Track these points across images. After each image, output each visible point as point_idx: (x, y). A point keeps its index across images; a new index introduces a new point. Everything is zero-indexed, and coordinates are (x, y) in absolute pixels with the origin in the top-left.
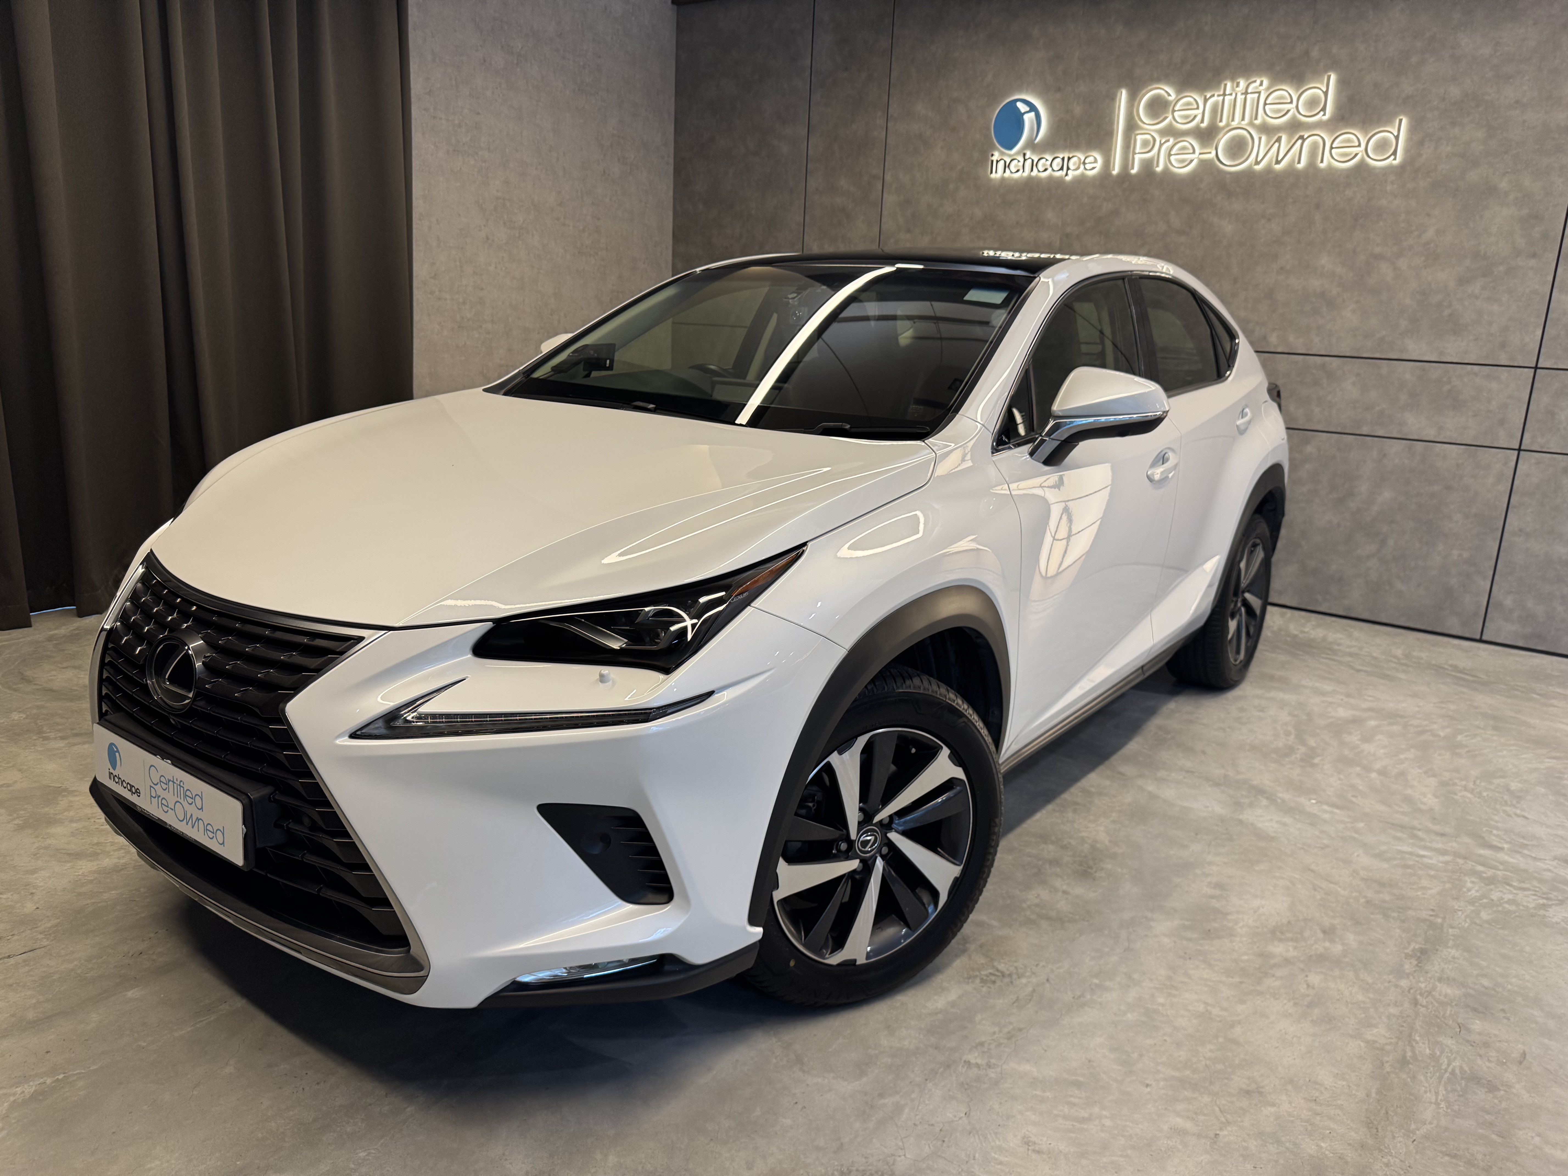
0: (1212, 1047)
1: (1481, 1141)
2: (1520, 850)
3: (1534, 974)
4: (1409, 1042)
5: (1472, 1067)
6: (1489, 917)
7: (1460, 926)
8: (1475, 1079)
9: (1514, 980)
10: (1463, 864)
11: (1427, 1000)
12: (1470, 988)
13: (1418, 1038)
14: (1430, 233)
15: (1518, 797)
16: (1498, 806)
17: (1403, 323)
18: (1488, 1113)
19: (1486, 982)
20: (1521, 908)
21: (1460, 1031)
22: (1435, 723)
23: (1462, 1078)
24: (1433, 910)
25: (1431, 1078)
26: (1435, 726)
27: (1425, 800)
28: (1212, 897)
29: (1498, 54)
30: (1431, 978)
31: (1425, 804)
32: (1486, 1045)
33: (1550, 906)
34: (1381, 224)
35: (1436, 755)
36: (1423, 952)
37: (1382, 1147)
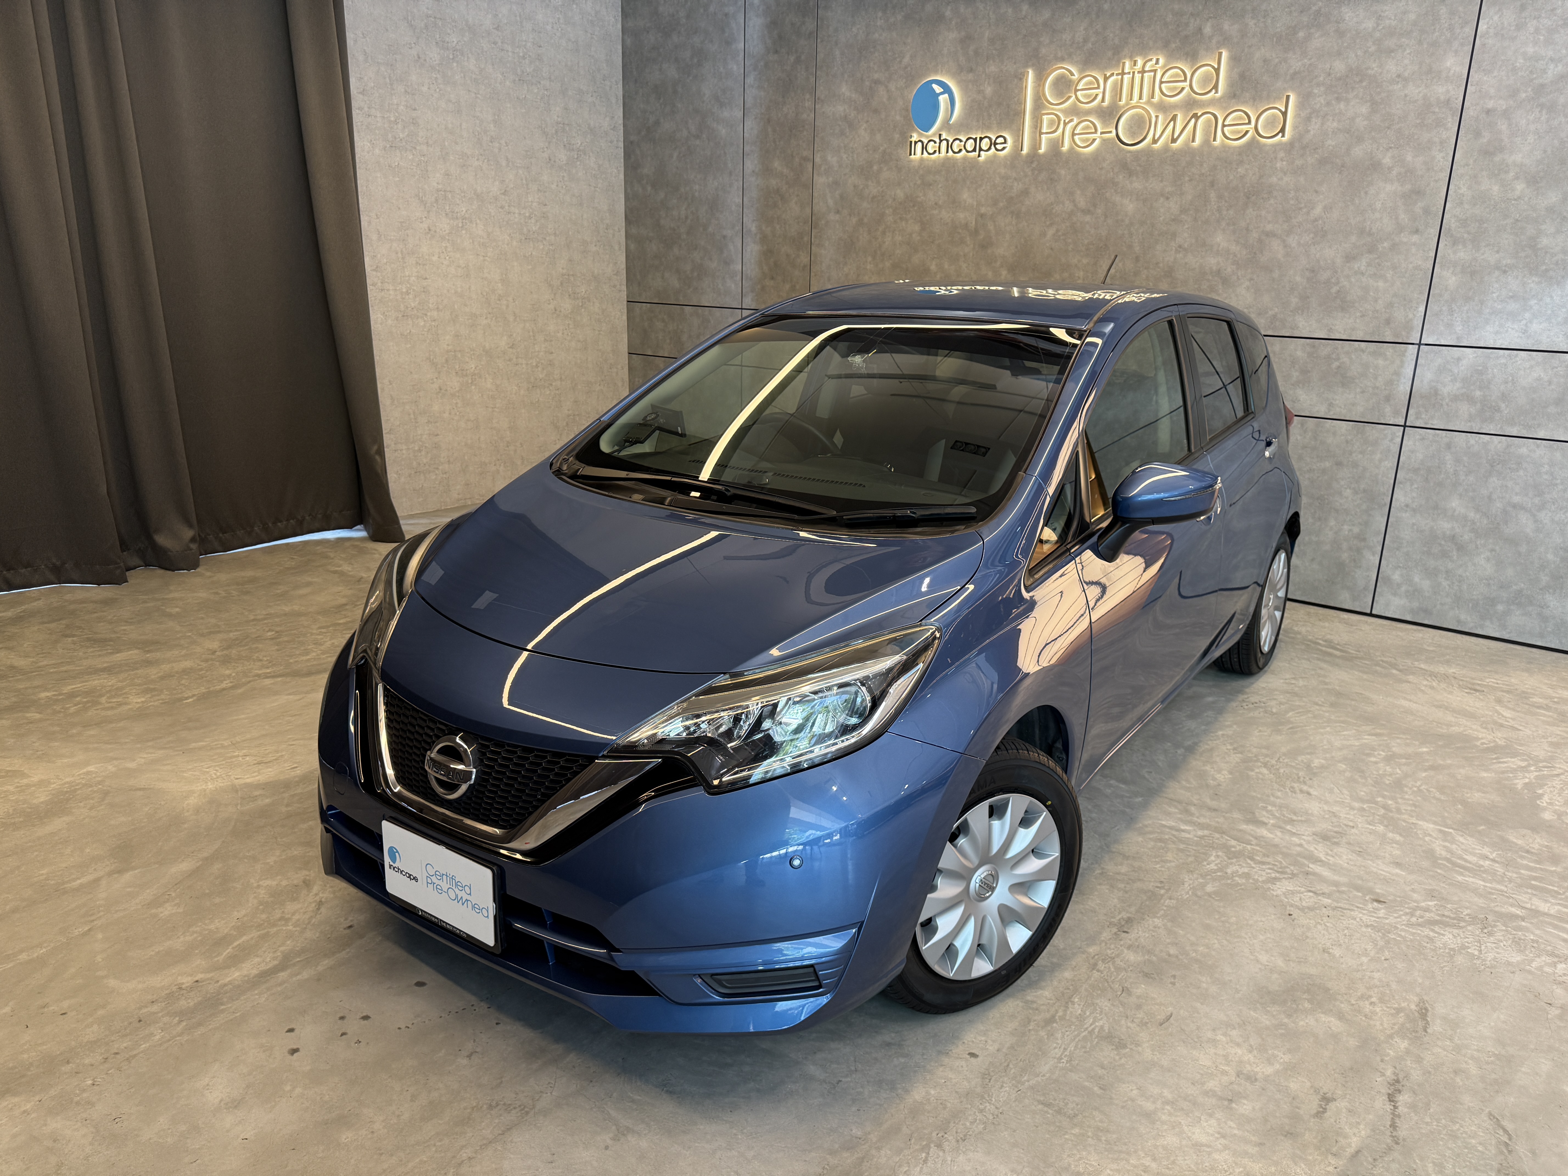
1: (1081, 1092)
2: (1283, 825)
3: (1225, 942)
4: (1067, 1003)
5: (1113, 1027)
6: (1214, 889)
7: (1180, 897)
8: (1109, 1038)
9: (1202, 948)
10: (1218, 839)
11: (1107, 965)
12: (1155, 955)
13: (1076, 1000)
14: (1318, 211)
15: (1312, 773)
16: (1288, 782)
17: (1294, 301)
18: (1103, 1067)
19: (1173, 950)
20: (1251, 881)
21: (1121, 994)
23: (1097, 1036)
24: (1161, 882)
25: (1067, 1036)
26: (1273, 703)
27: (1218, 776)
29: (1381, 27)
30: (1122, 945)
31: (1214, 779)
32: (1139, 1007)
33: (1279, 879)
34: (1272, 201)
35: (1256, 732)
36: (1129, 921)
37: (986, 1096)
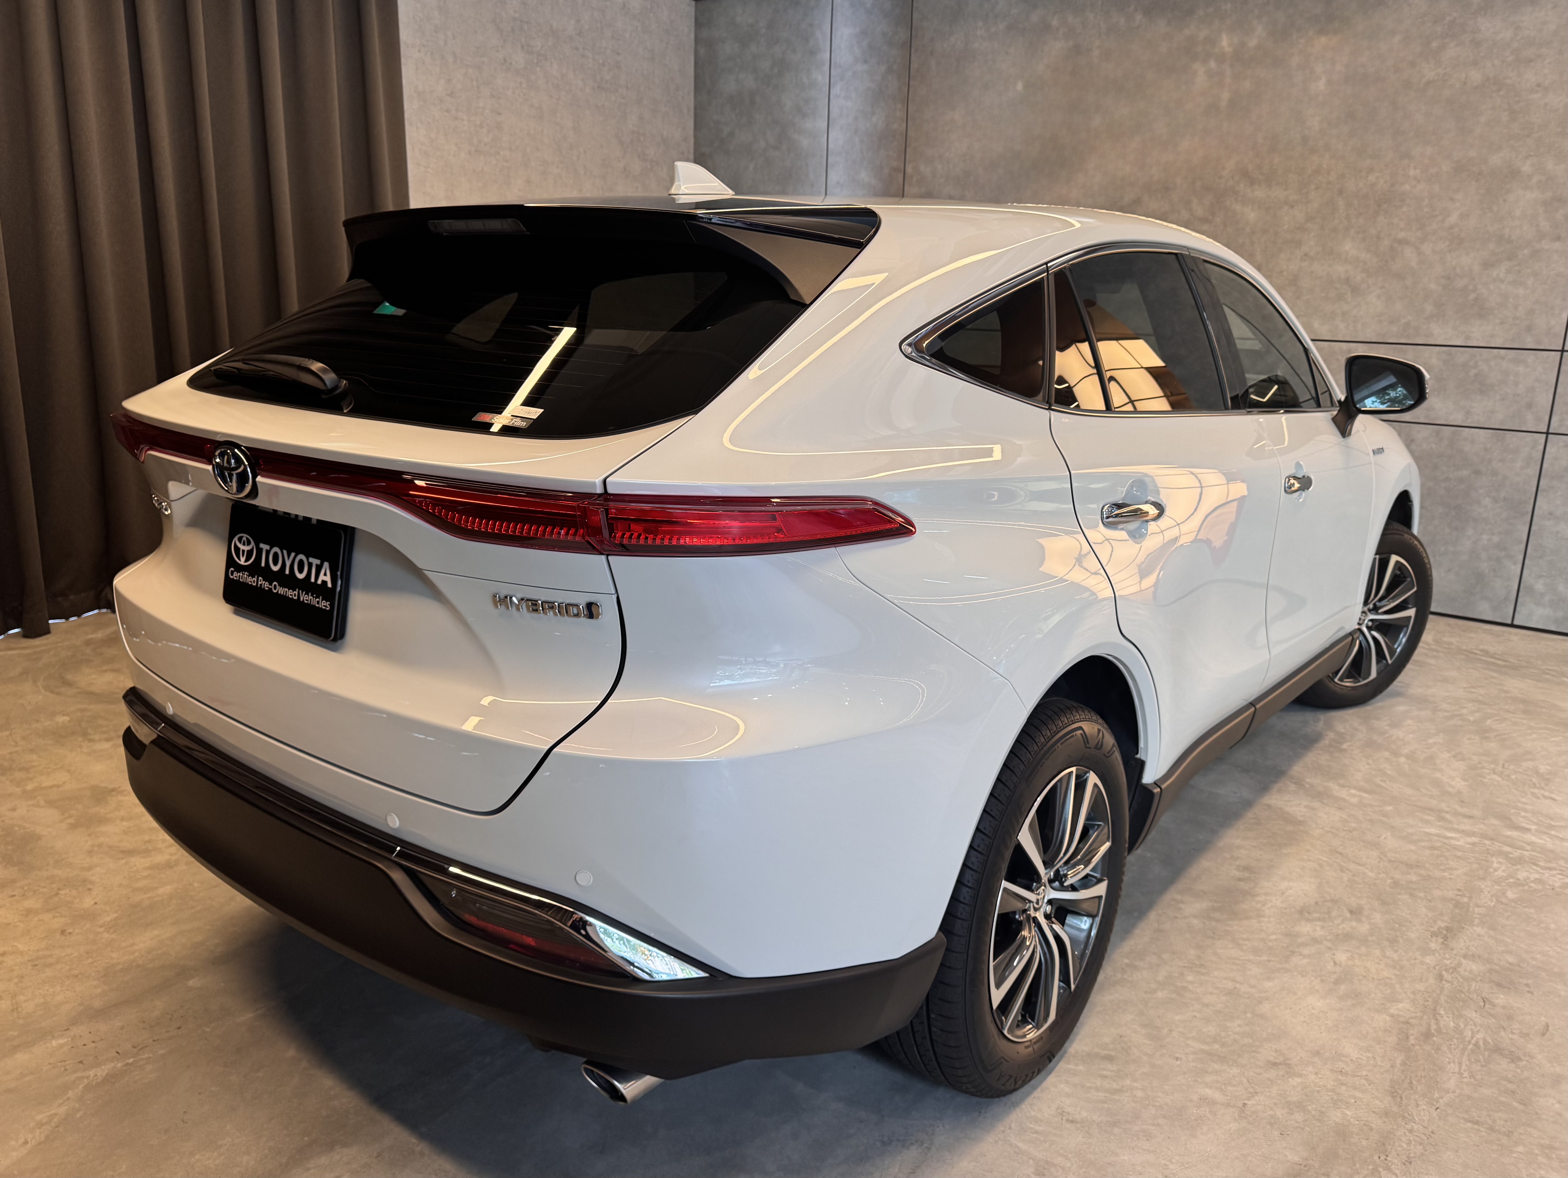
0: (1239, 1022)
1: (1503, 1109)
2: (1548, 831)
3: (1558, 949)
4: (1434, 1016)
5: (1496, 1039)
6: (1515, 896)
7: (1486, 905)
8: (1497, 1050)
9: (1538, 957)
10: (1490, 846)
11: (1452, 975)
12: (1495, 964)
13: (1442, 1012)
14: (1454, 218)
15: (1546, 780)
16: (1526, 789)
17: (1429, 308)
18: (1511, 1082)
19: (1511, 959)
20: (1548, 887)
21: (1484, 1006)
22: (1465, 708)
23: (1486, 1049)
24: (1459, 890)
25: (1455, 1049)
26: (1465, 711)
27: (1453, 783)
28: (1240, 880)
29: (1519, 38)
30: (1455, 955)
31: (1453, 787)
32: (1510, 1018)
34: (1405, 209)
35: (1465, 740)
36: (1449, 930)
37: (1406, 1115)
